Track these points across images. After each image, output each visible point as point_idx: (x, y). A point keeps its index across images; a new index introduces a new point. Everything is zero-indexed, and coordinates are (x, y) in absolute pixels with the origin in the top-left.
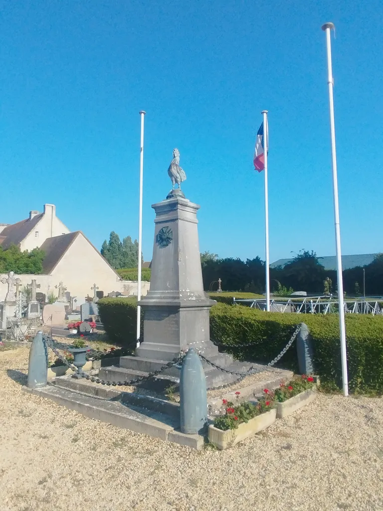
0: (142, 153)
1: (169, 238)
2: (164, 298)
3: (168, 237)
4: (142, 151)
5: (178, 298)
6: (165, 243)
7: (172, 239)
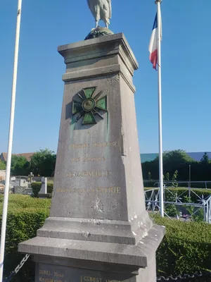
0: (19, 17)
1: (100, 110)
2: (90, 237)
3: (96, 108)
4: (20, 15)
5: (131, 241)
6: (88, 118)
7: (105, 111)
